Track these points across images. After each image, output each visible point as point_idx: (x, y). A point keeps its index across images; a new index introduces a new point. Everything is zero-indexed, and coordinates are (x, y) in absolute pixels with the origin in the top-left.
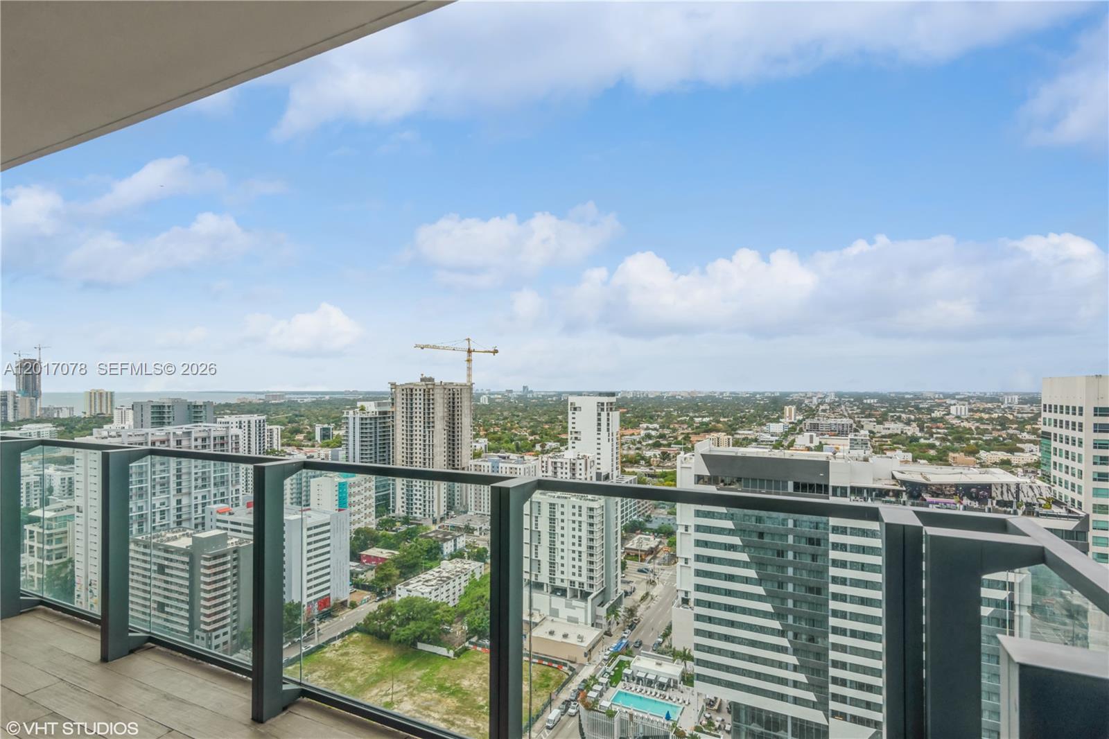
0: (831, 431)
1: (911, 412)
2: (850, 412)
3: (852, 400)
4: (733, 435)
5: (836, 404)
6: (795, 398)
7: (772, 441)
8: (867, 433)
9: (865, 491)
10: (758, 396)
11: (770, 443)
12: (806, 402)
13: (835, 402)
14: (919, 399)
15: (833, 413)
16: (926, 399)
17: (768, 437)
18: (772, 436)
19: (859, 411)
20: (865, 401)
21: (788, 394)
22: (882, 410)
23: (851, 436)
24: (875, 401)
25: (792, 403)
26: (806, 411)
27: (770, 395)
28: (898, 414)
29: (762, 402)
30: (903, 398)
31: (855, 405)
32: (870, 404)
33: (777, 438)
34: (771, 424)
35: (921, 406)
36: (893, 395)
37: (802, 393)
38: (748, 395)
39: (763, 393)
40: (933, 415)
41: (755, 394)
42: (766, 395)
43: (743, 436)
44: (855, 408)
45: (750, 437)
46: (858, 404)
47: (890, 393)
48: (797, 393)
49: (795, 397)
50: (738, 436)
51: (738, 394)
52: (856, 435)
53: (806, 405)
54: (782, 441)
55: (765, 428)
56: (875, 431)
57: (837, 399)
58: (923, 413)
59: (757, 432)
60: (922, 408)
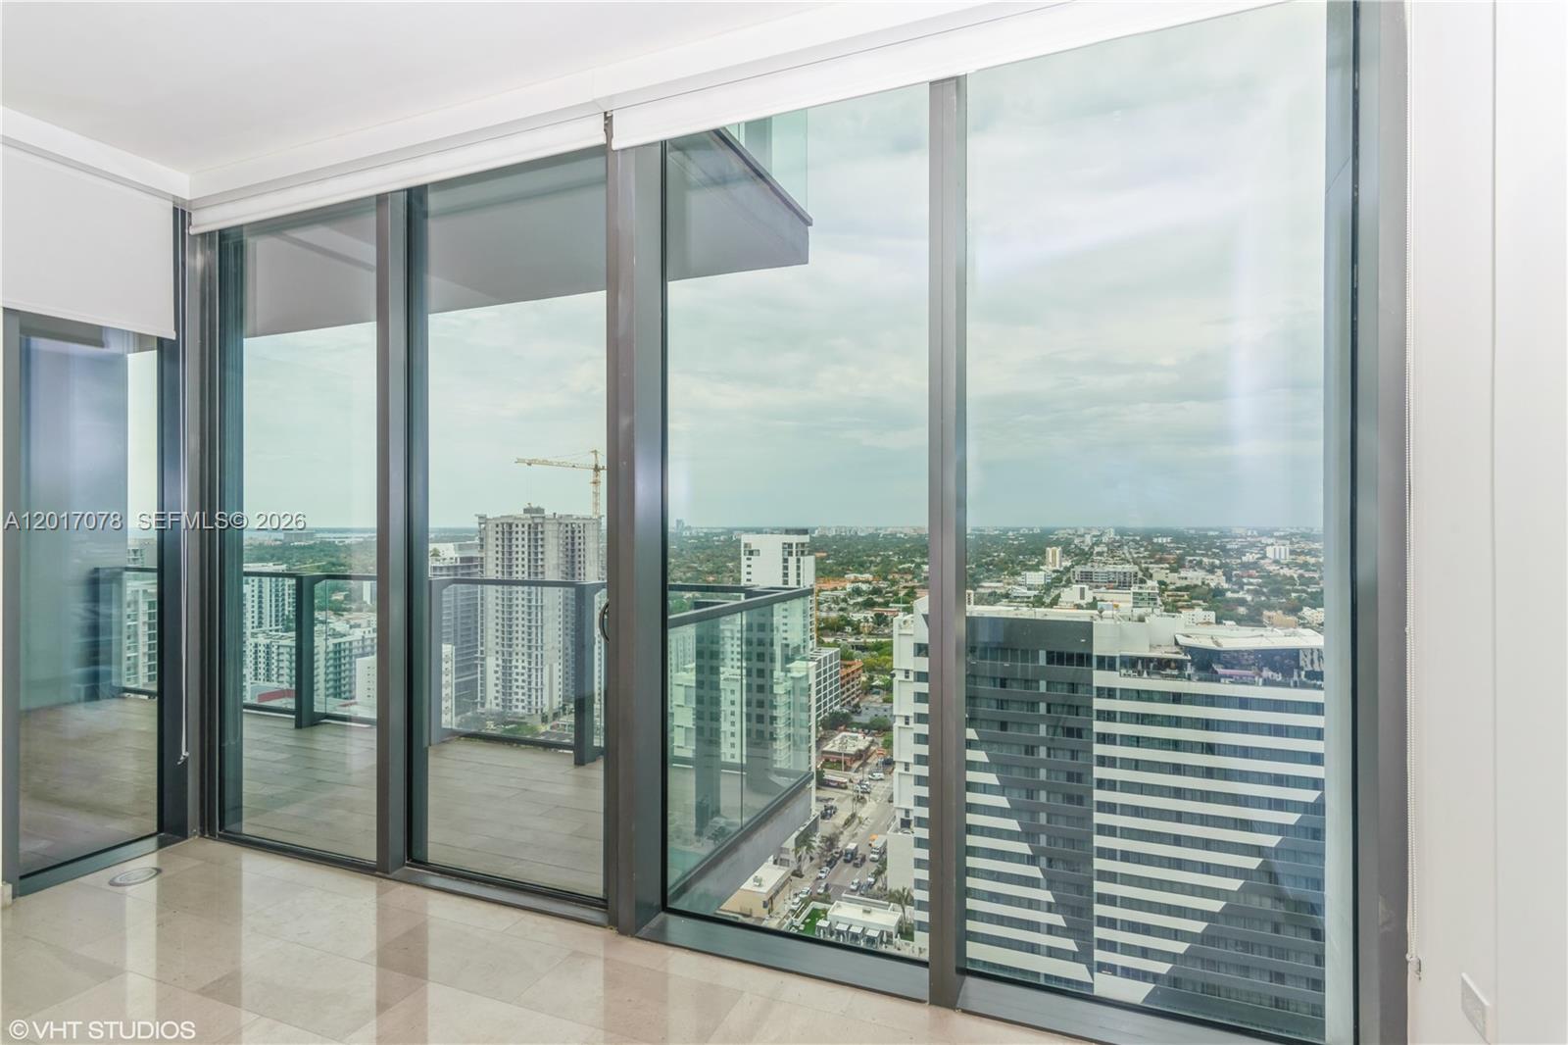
0: (1110, 582)
1: (1215, 555)
2: (1135, 556)
3: (1138, 538)
4: (975, 590)
5: (1116, 544)
6: (1061, 536)
7: (1029, 597)
8: (1155, 584)
9: (1140, 662)
10: (1010, 534)
11: (1026, 600)
12: (1076, 541)
13: (1115, 541)
14: (1226, 537)
15: (1113, 557)
16: (1236, 537)
17: (1023, 591)
18: (1029, 589)
19: (1146, 553)
20: (1155, 540)
21: (1051, 532)
22: (1178, 552)
23: (1135, 589)
24: (1169, 539)
25: (1057, 543)
26: (1076, 555)
27: (1027, 532)
28: (1198, 558)
29: (1015, 543)
30: (1206, 537)
31: (1142, 546)
32: (1162, 545)
33: (1036, 593)
34: (1028, 573)
35: (1229, 547)
36: (1192, 532)
37: (1070, 528)
38: (997, 532)
39: (1018, 530)
40: (1244, 559)
41: (1006, 531)
42: (1022, 532)
43: (990, 591)
44: (1142, 549)
45: (998, 591)
46: (1145, 544)
47: (1188, 529)
48: (1065, 529)
49: (1061, 534)
50: (980, 590)
51: (984, 531)
52: (1141, 588)
53: (1076, 546)
54: (1043, 597)
55: (1019, 579)
56: (1168, 581)
57: (1118, 538)
58: (1231, 557)
59: (1009, 584)
60: (1230, 550)
